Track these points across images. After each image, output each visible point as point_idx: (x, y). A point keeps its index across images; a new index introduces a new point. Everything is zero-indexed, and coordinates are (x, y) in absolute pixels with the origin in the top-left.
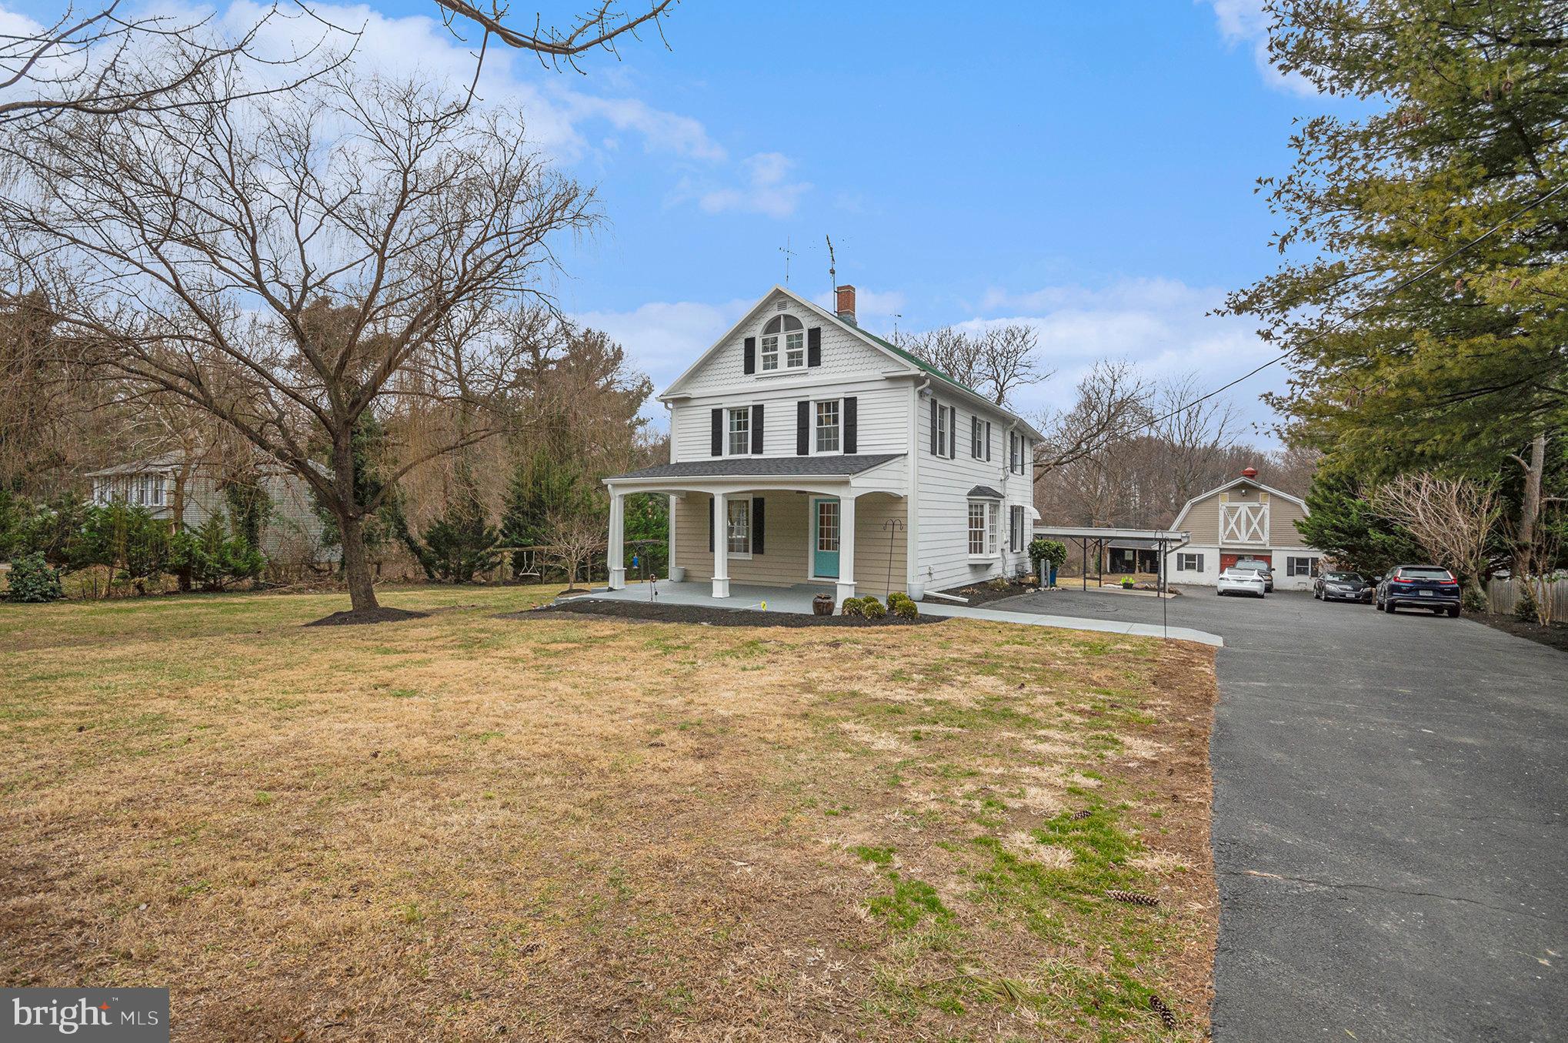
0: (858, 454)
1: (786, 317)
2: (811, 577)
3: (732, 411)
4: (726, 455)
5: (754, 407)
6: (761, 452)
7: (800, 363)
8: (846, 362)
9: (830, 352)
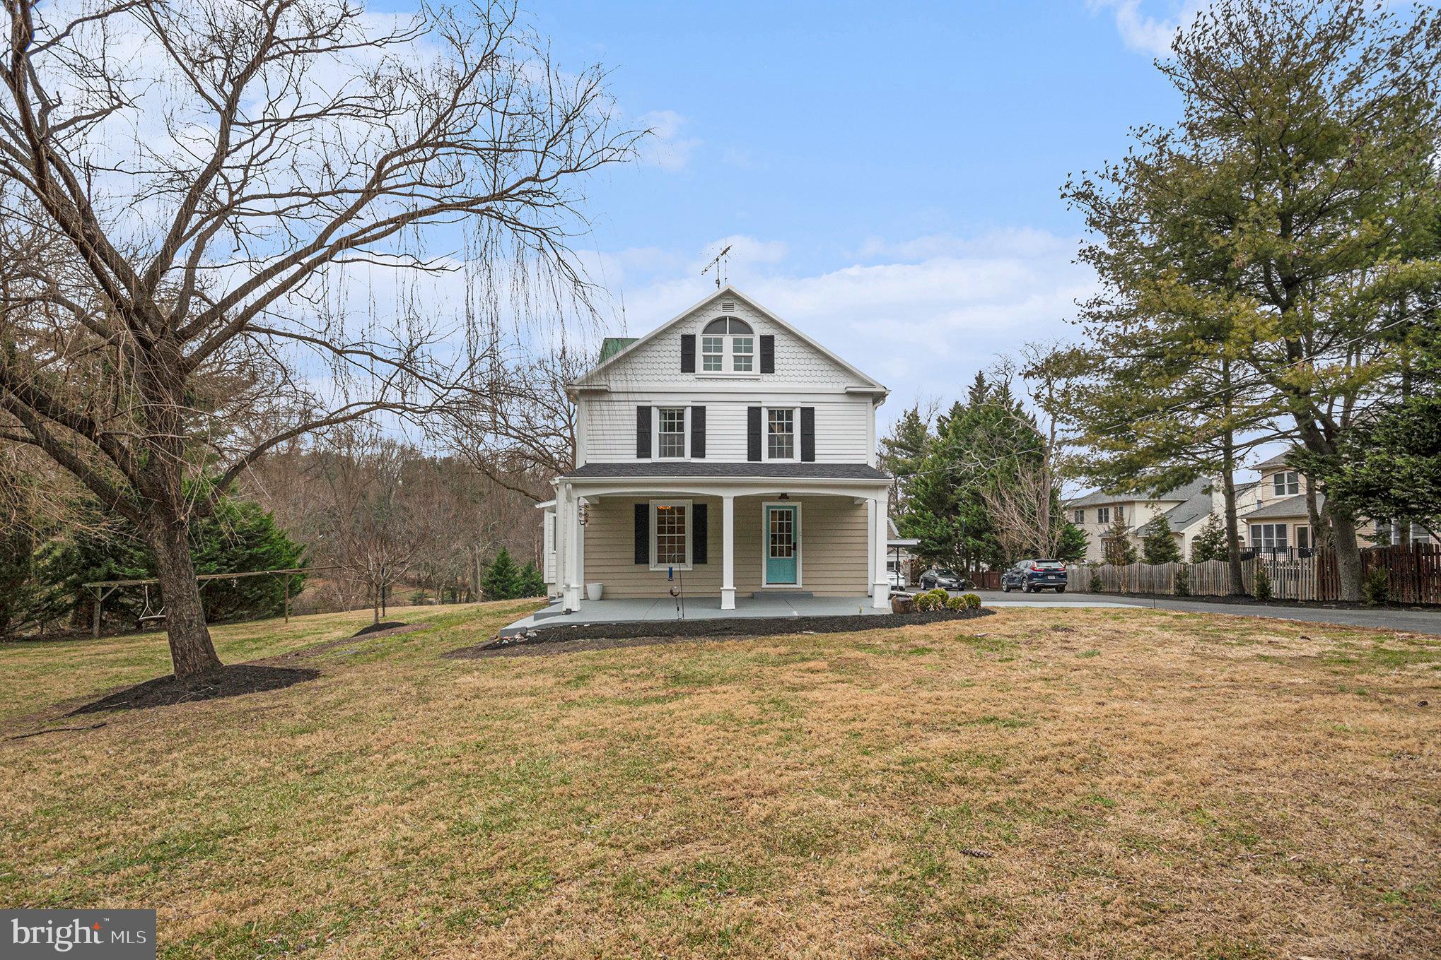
0: (817, 462)
1: (731, 319)
2: (764, 585)
3: (662, 411)
4: (655, 458)
5: (694, 408)
6: (703, 456)
7: (749, 368)
8: (802, 373)
9: (785, 361)
